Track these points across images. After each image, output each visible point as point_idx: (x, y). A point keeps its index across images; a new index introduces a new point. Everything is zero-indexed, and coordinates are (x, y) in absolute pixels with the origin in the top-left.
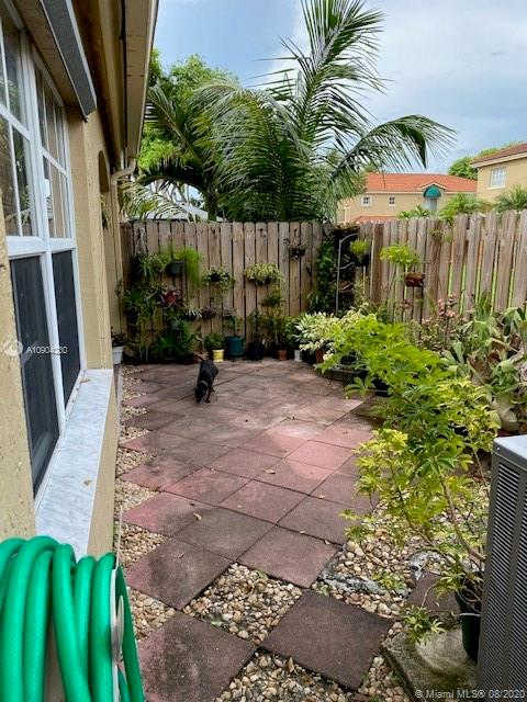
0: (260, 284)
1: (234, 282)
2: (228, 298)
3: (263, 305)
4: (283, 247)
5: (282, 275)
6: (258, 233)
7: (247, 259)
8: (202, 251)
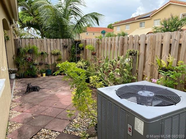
0: (55, 55)
1: (48, 55)
2: (46, 59)
3: (57, 61)
4: (61, 45)
5: (61, 53)
7: (51, 48)
8: (38, 47)
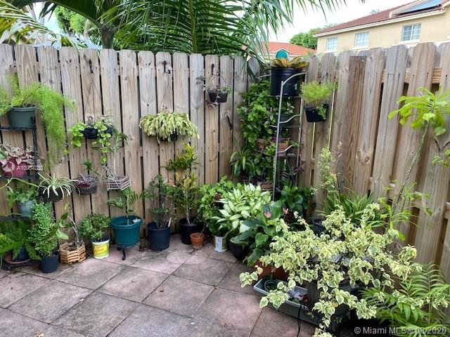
3: (168, 169)
4: (195, 89)
6: (160, 67)
7: (143, 104)
8: (72, 95)
